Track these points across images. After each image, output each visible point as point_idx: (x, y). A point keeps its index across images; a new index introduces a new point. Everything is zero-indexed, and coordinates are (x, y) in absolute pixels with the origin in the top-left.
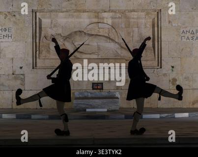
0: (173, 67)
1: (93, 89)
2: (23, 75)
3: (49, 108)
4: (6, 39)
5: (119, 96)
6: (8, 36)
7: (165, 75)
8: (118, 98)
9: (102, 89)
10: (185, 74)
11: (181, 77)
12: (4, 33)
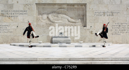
0: (91, 27)
9: (63, 35)
10: (96, 30)
12: (24, 13)
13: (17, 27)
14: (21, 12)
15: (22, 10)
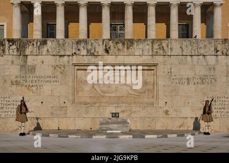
0: (166, 103)
1: (112, 117)
2: (66, 107)
3: (82, 129)
4: (55, 83)
5: (130, 122)
6: (56, 81)
7: (161, 107)
8: (128, 123)
9: (118, 117)
10: (174, 108)
11: (171, 110)
12: (54, 79)
13: (42, 103)
14: (48, 79)
15: (50, 74)
